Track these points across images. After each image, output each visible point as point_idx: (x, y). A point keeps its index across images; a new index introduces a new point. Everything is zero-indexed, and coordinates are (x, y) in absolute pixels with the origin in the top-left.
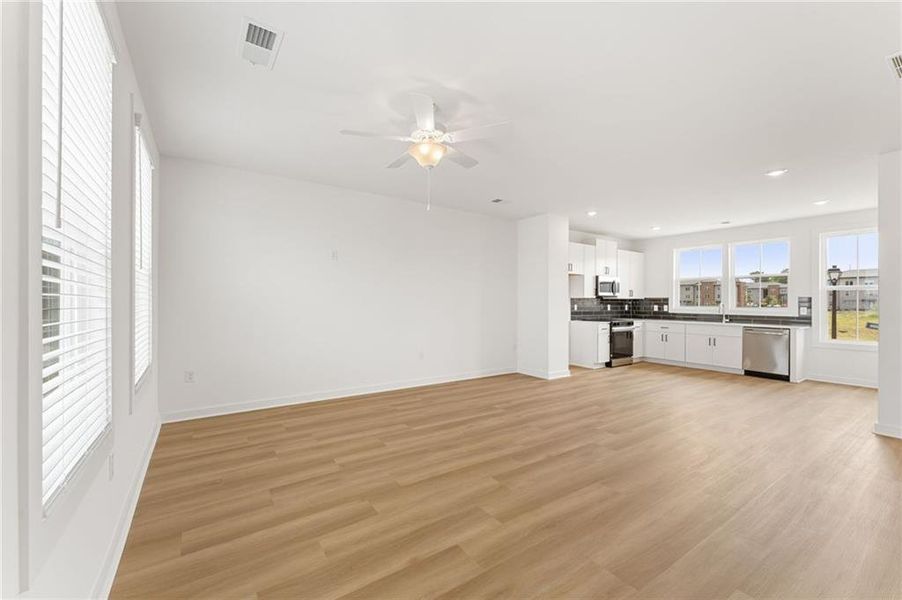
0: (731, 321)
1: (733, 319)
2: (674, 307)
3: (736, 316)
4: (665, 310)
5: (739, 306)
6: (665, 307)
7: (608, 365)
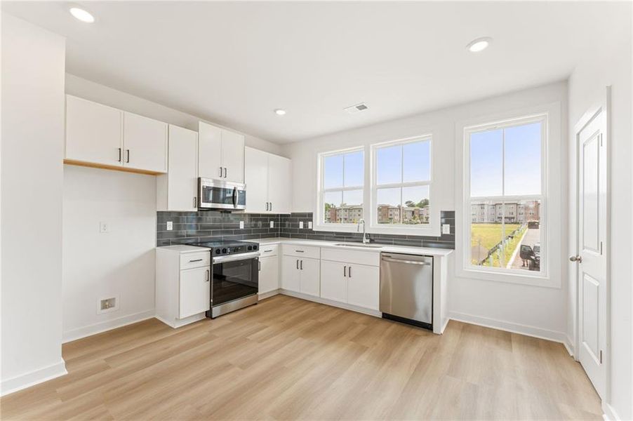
0: (372, 241)
1: (374, 239)
2: (319, 224)
3: (378, 235)
4: (310, 227)
5: (381, 222)
6: (310, 223)
7: (208, 315)
